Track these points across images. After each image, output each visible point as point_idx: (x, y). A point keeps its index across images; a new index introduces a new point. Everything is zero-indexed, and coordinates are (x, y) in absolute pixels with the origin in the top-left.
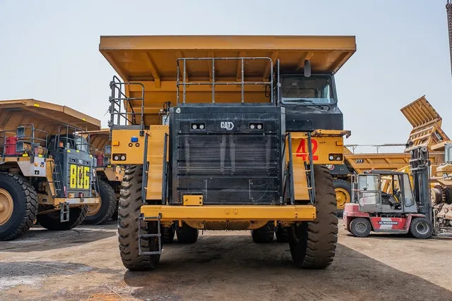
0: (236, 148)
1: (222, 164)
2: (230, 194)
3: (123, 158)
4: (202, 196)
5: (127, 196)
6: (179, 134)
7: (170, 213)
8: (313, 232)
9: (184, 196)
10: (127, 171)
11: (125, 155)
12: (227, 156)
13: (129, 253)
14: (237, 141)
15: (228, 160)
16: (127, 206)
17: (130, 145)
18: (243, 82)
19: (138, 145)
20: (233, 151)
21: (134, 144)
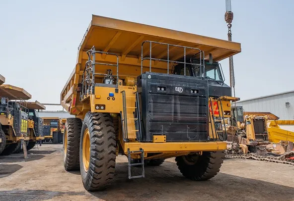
0: (181, 104)
1: (173, 114)
2: (181, 135)
3: (102, 108)
4: (165, 136)
5: (101, 136)
6: (150, 93)
7: (148, 147)
8: (212, 158)
9: (154, 136)
10: (94, 118)
11: (104, 106)
12: (175, 109)
13: (100, 179)
14: (180, 100)
15: (175, 113)
16: (101, 144)
17: (108, 99)
18: (185, 63)
19: (114, 99)
20: (178, 106)
21: (111, 98)
